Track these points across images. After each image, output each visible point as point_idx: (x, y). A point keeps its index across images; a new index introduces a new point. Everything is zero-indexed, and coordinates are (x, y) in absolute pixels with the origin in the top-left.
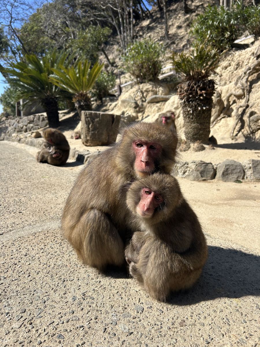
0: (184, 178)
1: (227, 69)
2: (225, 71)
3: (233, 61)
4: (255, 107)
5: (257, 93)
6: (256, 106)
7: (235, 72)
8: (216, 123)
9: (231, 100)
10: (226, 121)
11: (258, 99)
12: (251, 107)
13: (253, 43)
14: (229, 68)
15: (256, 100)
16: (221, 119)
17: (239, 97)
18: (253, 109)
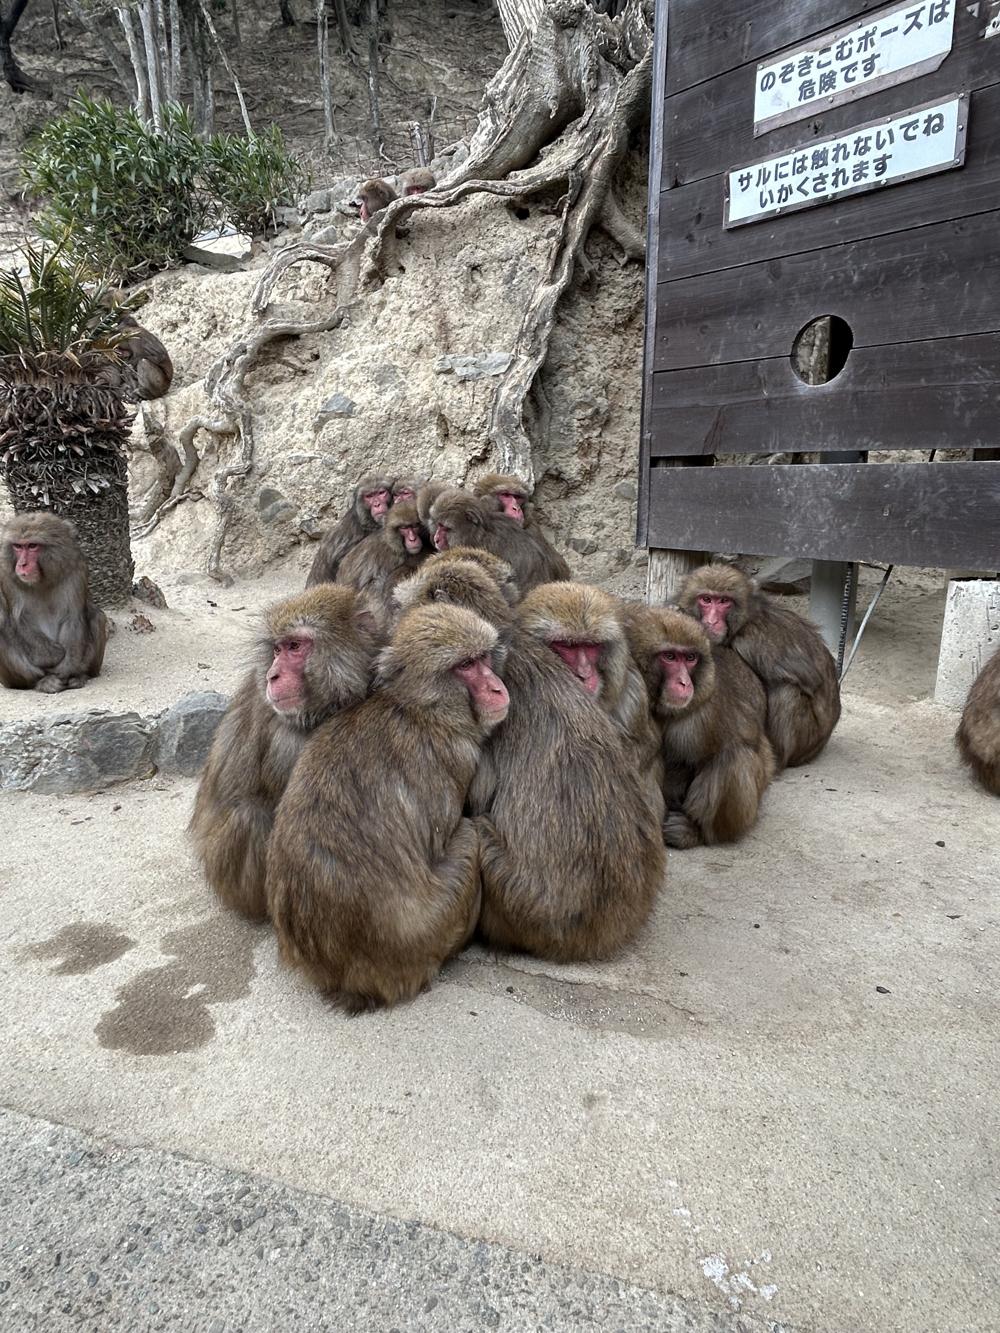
0: (32, 788)
1: (178, 331)
2: (172, 336)
3: (193, 306)
4: (275, 476)
5: (274, 429)
6: (278, 473)
7: (204, 344)
8: (159, 521)
9: (201, 442)
10: (193, 513)
11: (280, 450)
12: (262, 475)
13: (248, 256)
14: (183, 329)
15: (273, 454)
16: (175, 505)
17: (224, 436)
18: (268, 483)
